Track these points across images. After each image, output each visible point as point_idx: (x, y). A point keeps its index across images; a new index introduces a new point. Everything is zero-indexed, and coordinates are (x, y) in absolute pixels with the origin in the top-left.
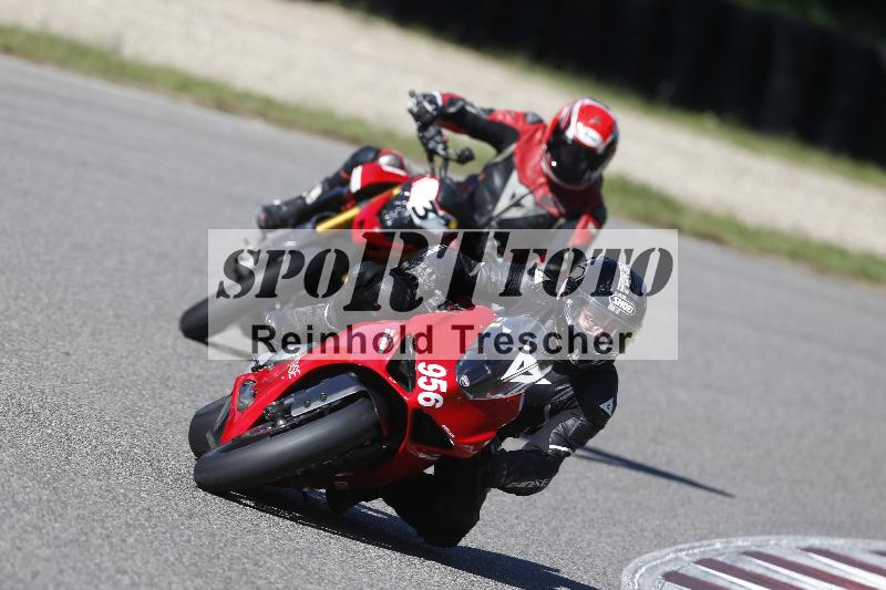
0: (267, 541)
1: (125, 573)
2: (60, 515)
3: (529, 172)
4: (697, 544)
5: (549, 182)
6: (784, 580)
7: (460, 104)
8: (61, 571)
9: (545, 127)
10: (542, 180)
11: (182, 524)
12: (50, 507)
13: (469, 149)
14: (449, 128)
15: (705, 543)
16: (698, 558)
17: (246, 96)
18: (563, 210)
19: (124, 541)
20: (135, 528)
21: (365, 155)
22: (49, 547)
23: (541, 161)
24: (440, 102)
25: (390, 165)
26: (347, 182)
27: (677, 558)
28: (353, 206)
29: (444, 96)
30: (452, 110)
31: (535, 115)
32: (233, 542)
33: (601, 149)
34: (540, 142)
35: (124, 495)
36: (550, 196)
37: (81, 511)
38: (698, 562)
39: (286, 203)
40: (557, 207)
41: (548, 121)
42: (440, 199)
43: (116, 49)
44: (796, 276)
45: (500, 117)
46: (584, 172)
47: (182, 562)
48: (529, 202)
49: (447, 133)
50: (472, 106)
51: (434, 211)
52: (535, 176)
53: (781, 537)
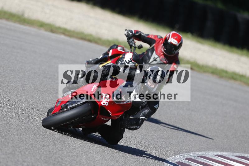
0: (65, 153)
1: (25, 162)
2: (7, 146)
3: (159, 52)
4: (185, 154)
5: (164, 54)
6: (210, 164)
7: (140, 33)
8: (7, 162)
9: (163, 39)
10: (162, 54)
11: (41, 148)
12: (4, 143)
13: (141, 45)
14: (136, 39)
15: (188, 153)
16: (186, 158)
17: (59, 28)
18: (168, 62)
19: (25, 153)
20: (28, 149)
21: (114, 47)
22: (4, 154)
23: (161, 48)
24: (134, 32)
25: (120, 49)
26: (108, 54)
27: (180, 158)
28: (110, 60)
29: (135, 31)
30: (137, 34)
31: (160, 36)
32: (56, 153)
33: (178, 45)
34: (161, 43)
35: (25, 140)
36: (164, 58)
37: (13, 145)
38: (186, 159)
39: (93, 60)
40: (166, 61)
41: (164, 37)
42: (133, 58)
43: (23, 15)
44: (214, 79)
45: (150, 37)
46: (173, 51)
47: (41, 159)
48: (158, 59)
49: (135, 40)
50: (143, 33)
51: (131, 61)
52: (160, 52)
53: (209, 152)
